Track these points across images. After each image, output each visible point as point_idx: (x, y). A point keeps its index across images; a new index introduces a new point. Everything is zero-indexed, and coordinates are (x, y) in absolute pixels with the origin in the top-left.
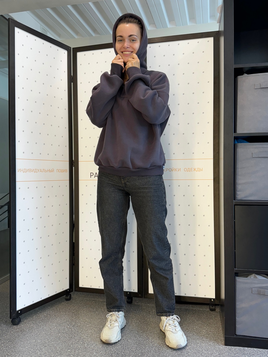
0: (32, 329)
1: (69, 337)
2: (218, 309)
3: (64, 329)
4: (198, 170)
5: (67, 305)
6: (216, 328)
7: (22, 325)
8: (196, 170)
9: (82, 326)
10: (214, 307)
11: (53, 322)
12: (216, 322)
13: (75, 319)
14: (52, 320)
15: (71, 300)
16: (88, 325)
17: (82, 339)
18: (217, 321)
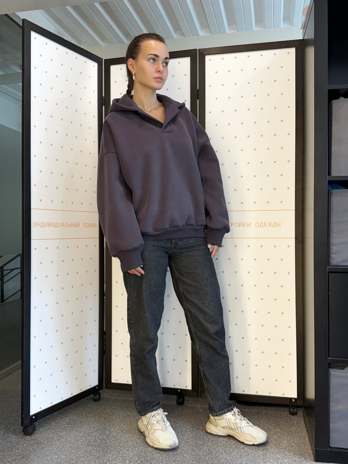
0: (52, 441)
1: (103, 452)
2: (301, 413)
3: (95, 441)
4: (274, 225)
5: (95, 407)
6: (300, 438)
7: (37, 435)
8: (272, 225)
9: (120, 437)
10: (295, 410)
11: (80, 430)
12: (300, 431)
13: (108, 427)
14: (78, 428)
15: (101, 400)
16: (127, 435)
17: (122, 455)
18: (301, 429)
